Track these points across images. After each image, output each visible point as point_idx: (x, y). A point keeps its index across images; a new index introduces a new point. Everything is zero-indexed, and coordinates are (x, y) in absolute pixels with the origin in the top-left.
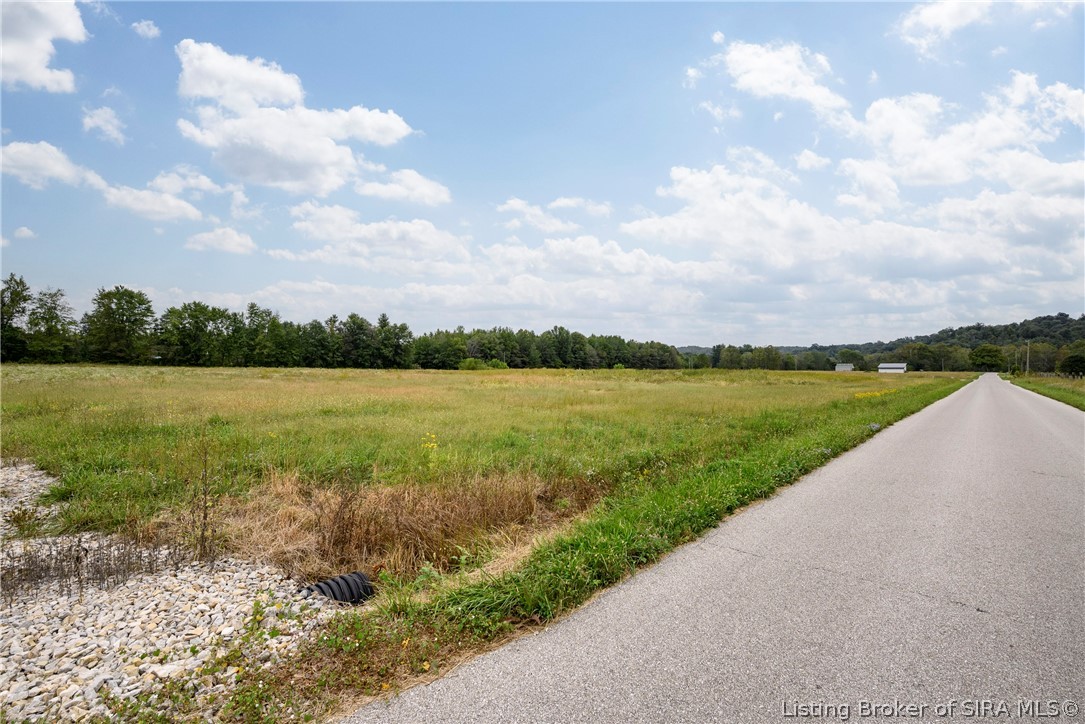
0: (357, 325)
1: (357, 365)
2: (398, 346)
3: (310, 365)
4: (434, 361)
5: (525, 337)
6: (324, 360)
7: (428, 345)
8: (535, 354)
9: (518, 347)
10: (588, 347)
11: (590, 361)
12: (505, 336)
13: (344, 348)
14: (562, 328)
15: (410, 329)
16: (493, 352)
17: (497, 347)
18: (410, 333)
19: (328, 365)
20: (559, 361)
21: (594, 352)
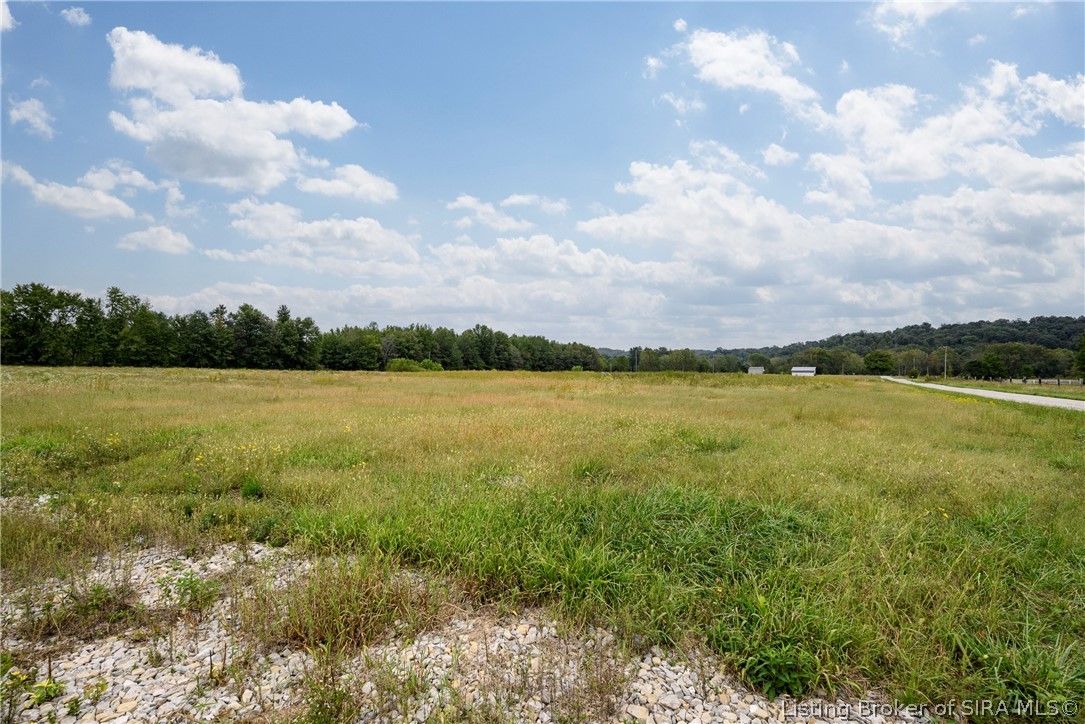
0: (250, 318)
1: (251, 365)
2: (302, 344)
3: (191, 365)
4: (344, 362)
5: (445, 335)
6: (211, 359)
7: (335, 343)
8: (458, 354)
9: (438, 347)
10: (512, 348)
11: (514, 362)
12: (424, 334)
13: (235, 345)
14: (484, 328)
15: (316, 324)
16: (412, 352)
17: (416, 347)
18: (317, 329)
19: (215, 365)
20: (482, 363)
21: (518, 353)
